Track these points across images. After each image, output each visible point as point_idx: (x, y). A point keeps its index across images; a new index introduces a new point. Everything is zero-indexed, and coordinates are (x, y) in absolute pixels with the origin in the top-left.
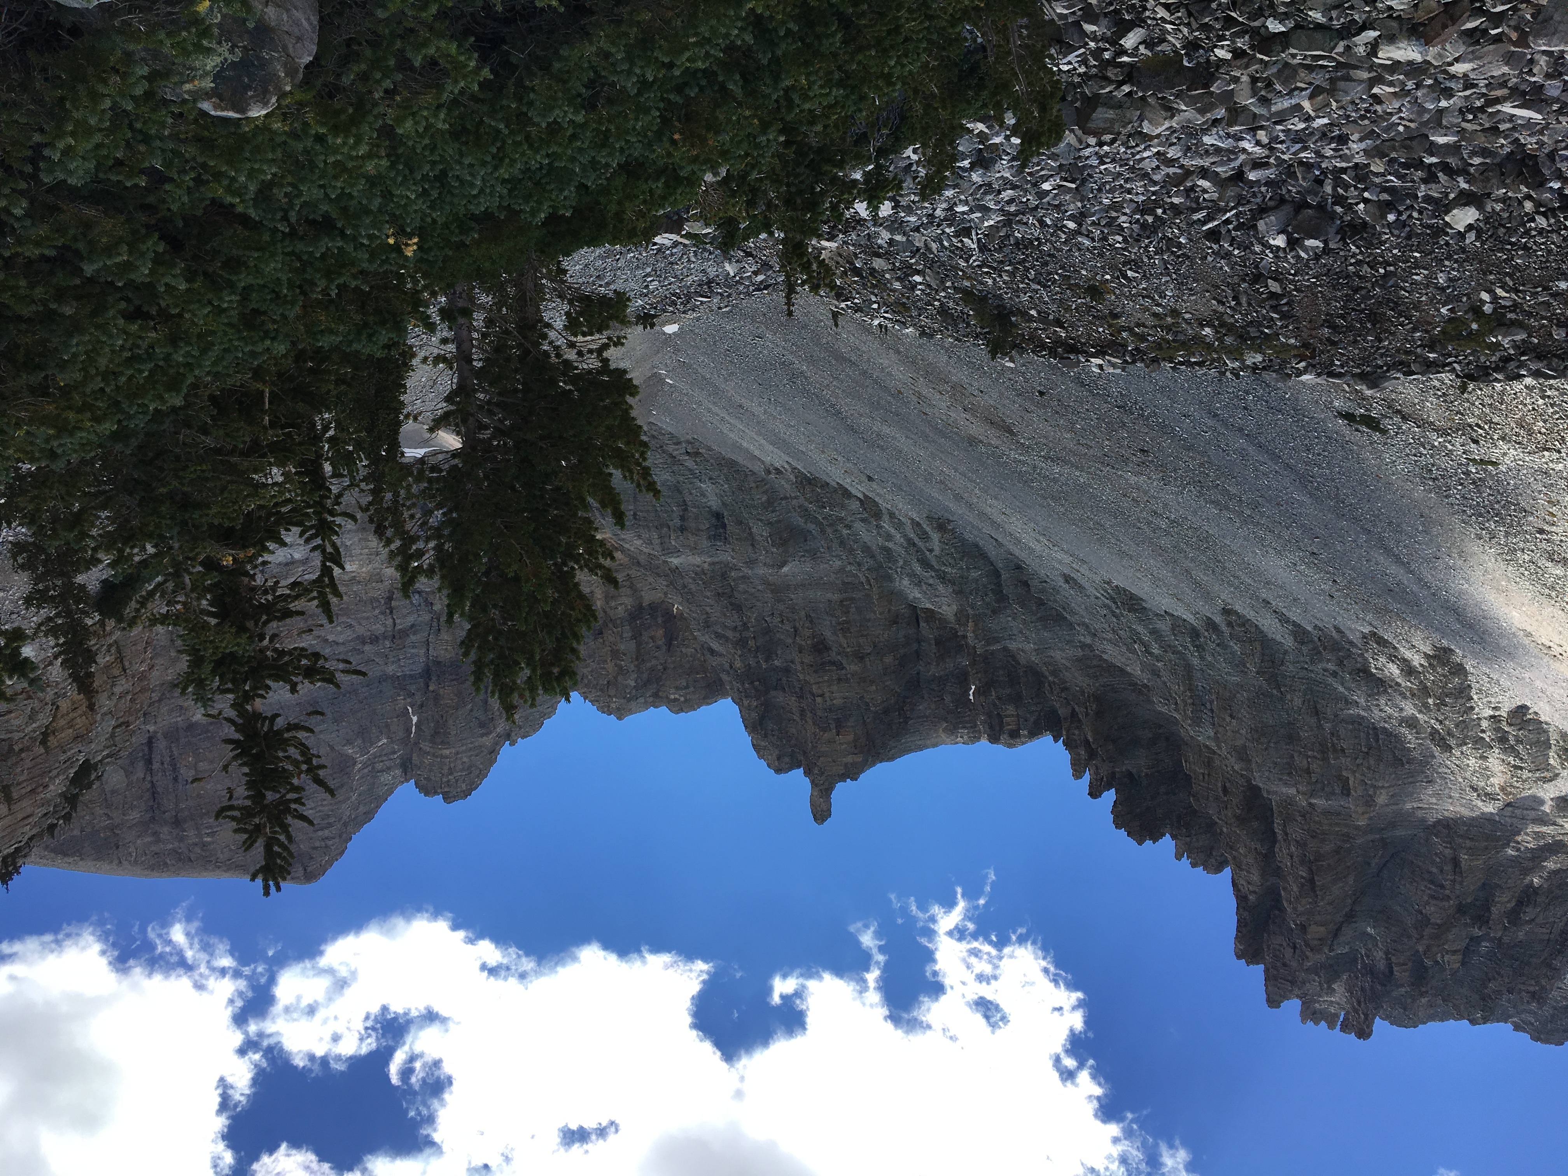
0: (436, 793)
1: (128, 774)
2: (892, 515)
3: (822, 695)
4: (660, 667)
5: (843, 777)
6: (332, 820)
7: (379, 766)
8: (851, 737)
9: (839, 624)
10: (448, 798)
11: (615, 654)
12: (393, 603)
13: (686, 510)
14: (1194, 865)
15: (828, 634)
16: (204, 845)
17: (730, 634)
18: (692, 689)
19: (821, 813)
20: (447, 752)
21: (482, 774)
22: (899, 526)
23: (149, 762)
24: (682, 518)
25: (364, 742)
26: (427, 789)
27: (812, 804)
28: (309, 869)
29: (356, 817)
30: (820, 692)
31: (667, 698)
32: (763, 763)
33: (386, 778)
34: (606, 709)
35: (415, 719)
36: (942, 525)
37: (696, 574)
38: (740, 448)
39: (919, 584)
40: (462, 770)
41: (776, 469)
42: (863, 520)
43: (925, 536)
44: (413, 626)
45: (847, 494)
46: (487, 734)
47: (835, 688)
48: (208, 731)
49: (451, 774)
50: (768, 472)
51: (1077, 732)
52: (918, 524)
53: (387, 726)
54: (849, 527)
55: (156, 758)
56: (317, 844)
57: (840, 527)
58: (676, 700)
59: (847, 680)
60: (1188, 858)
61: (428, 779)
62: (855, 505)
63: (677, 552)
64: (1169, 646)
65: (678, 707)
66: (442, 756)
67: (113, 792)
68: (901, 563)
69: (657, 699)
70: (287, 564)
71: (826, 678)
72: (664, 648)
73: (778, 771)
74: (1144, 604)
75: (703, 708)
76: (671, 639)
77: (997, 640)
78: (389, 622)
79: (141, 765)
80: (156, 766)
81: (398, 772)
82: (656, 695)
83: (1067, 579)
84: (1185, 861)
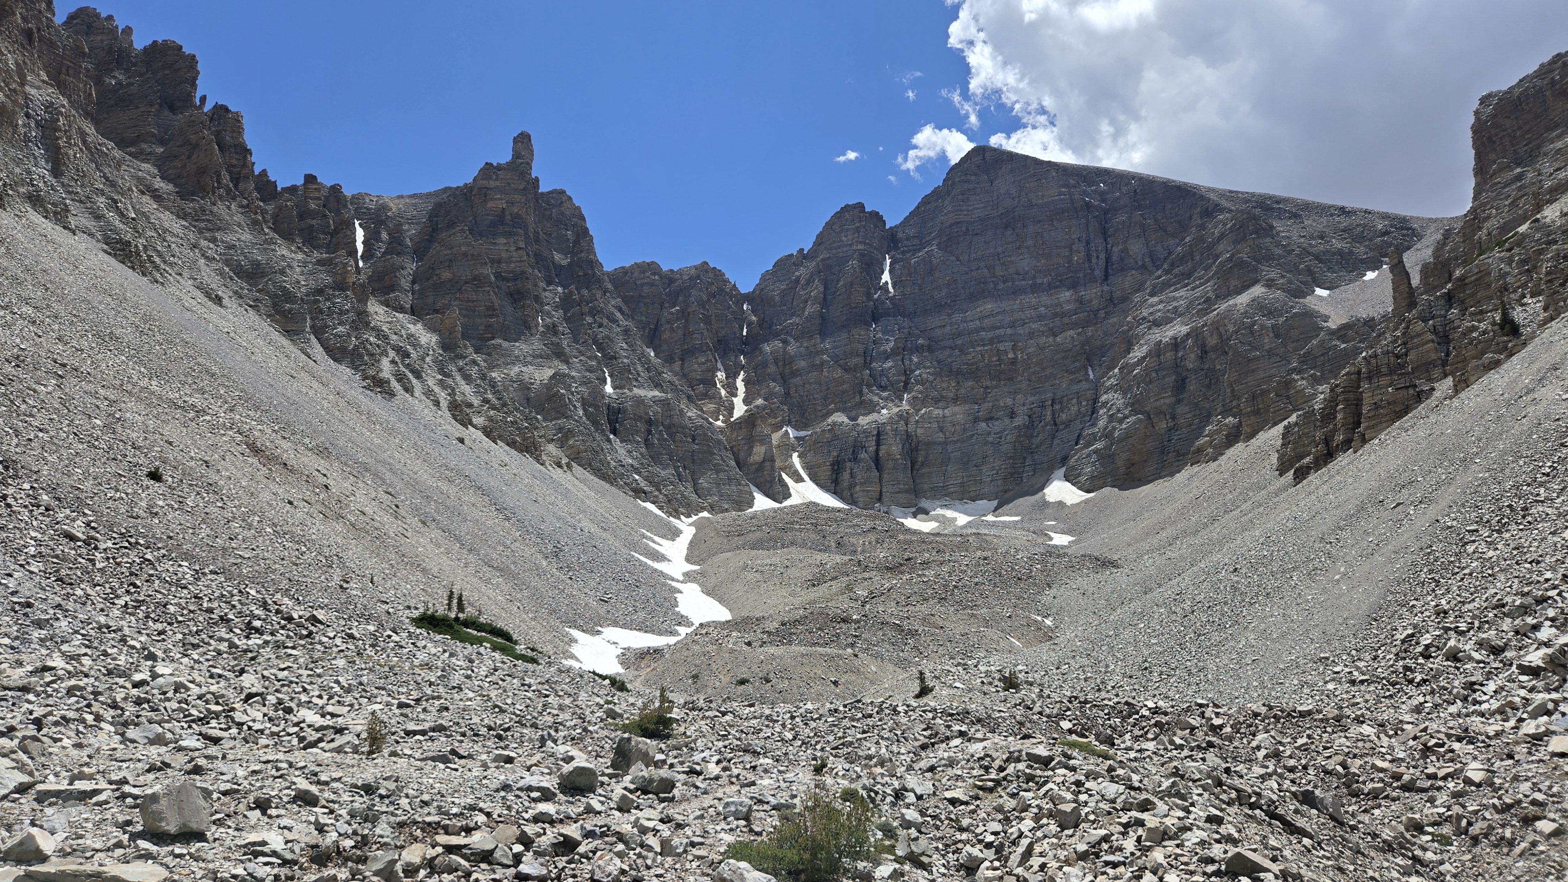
0: (870, 213)
1: (1125, 251)
2: (437, 403)
3: (518, 249)
4: (667, 305)
5: (499, 167)
6: (960, 197)
7: (916, 241)
8: (490, 204)
9: (497, 316)
10: (861, 206)
11: (707, 320)
12: (903, 378)
13: (646, 440)
14: (110, 18)
15: (509, 309)
16: (1067, 186)
17: (605, 321)
18: (638, 283)
19: (523, 141)
20: (860, 247)
21: (829, 225)
22: (428, 393)
23: (1108, 260)
24: (649, 432)
25: (931, 262)
26: (877, 218)
27: (531, 152)
28: (981, 157)
29: (937, 200)
30: (520, 252)
31: (661, 277)
32: (577, 202)
33: (911, 232)
34: (718, 274)
35: (886, 277)
36: (379, 385)
37: (637, 380)
38: (597, 492)
39: (410, 336)
40: (848, 230)
41: (560, 466)
42: (470, 405)
43: (400, 378)
44: (887, 358)
45: (488, 433)
46: (823, 260)
47: (504, 255)
48: (1061, 281)
49: (857, 228)
50: (569, 466)
51: (234, 162)
52: (407, 390)
53: (910, 275)
54: (486, 401)
55: (1102, 263)
56: (973, 178)
57: (494, 401)
58: (654, 274)
59: (492, 262)
60: (117, 27)
61: (876, 226)
62: (478, 420)
63: (656, 401)
64: (81, 202)
65: (652, 267)
66: (865, 244)
67: (1139, 236)
68: (428, 359)
69: (669, 278)
70: (991, 418)
71: (513, 265)
72: (663, 321)
73: (563, 192)
74: (105, 247)
75: (627, 265)
76: (656, 329)
77: (320, 262)
78: (907, 362)
79: (1115, 258)
80: (1103, 256)
81: (900, 235)
82: (671, 281)
83: (218, 300)
84: (120, 23)
